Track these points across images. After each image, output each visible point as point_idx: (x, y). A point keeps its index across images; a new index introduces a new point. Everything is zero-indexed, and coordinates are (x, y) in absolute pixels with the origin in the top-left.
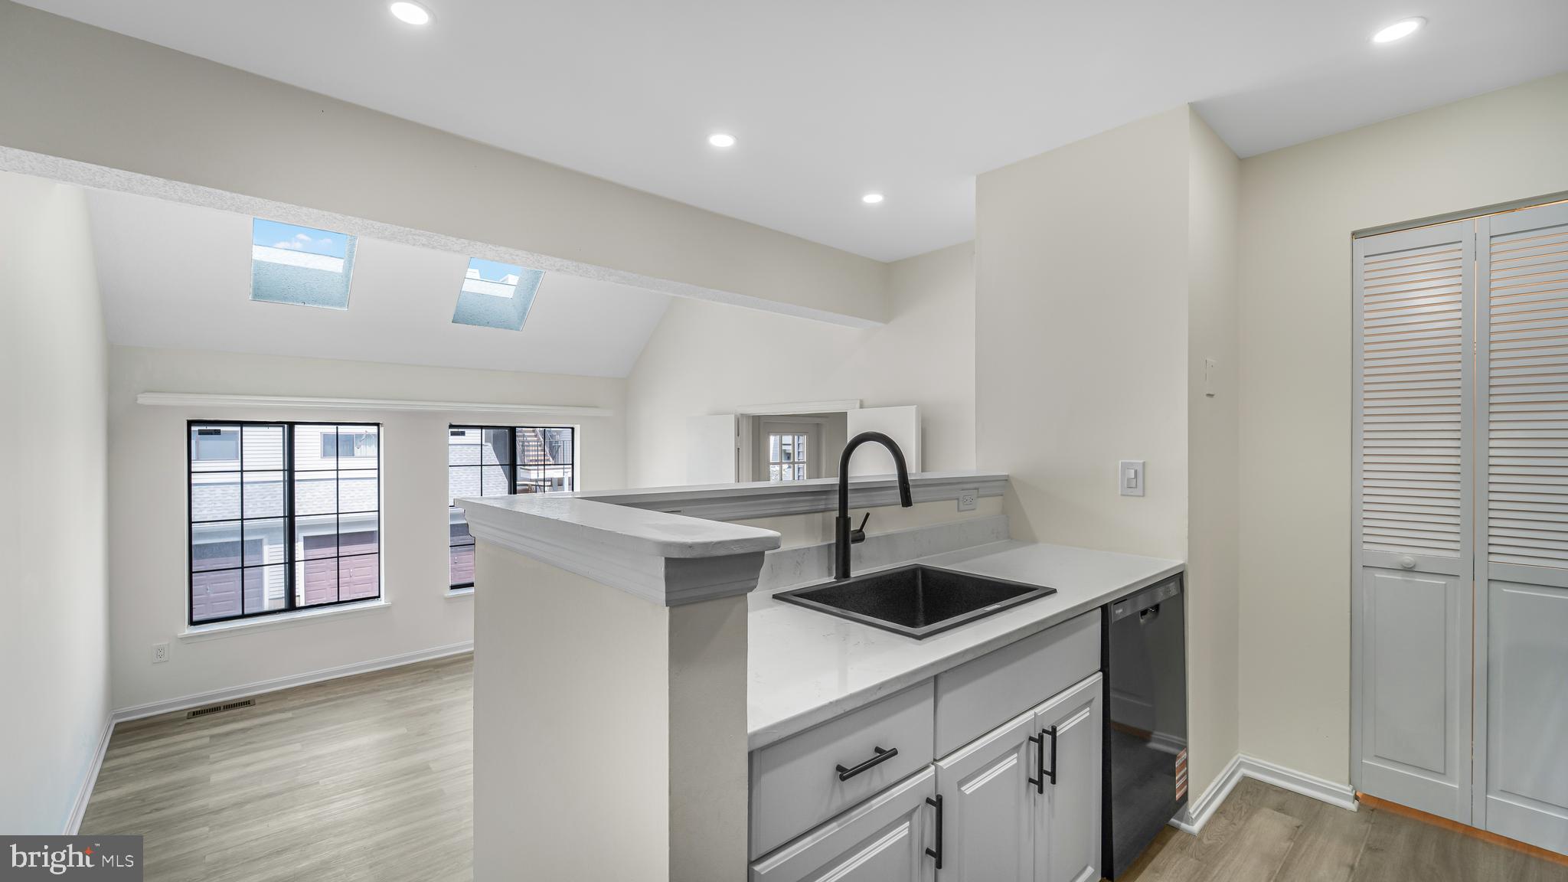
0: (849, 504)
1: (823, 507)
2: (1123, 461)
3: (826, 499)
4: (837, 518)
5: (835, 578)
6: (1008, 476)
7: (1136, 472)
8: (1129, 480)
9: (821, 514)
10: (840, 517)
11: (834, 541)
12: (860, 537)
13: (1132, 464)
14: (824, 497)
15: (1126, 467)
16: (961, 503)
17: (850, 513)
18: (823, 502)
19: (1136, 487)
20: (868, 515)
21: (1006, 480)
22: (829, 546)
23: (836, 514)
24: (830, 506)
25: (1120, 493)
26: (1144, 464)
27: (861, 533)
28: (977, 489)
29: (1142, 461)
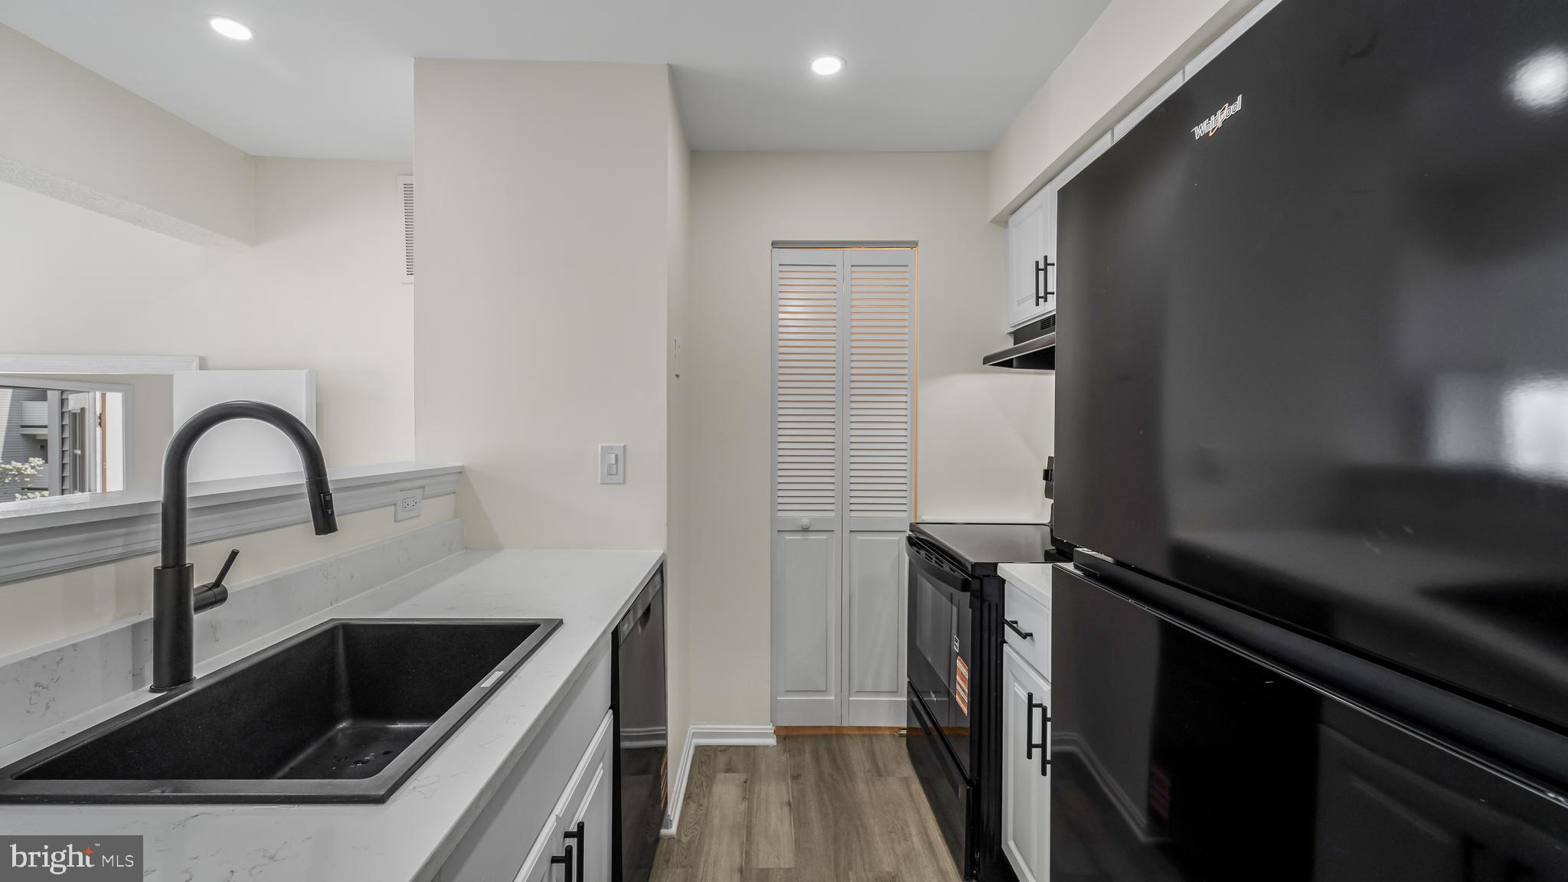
0: (189, 538)
1: (120, 550)
2: (603, 445)
3: (126, 534)
4: (156, 570)
5: (153, 690)
6: (463, 467)
7: (616, 456)
8: (610, 465)
9: (111, 567)
10: (164, 567)
11: (149, 614)
12: (216, 595)
13: (612, 448)
14: (123, 530)
15: (606, 450)
16: (400, 509)
17: (191, 556)
18: (120, 541)
19: (617, 474)
20: (234, 555)
21: (460, 472)
22: (136, 628)
23: (157, 560)
24: (137, 547)
25: (600, 481)
26: (625, 447)
27: (216, 590)
28: (423, 487)
29: (622, 445)
